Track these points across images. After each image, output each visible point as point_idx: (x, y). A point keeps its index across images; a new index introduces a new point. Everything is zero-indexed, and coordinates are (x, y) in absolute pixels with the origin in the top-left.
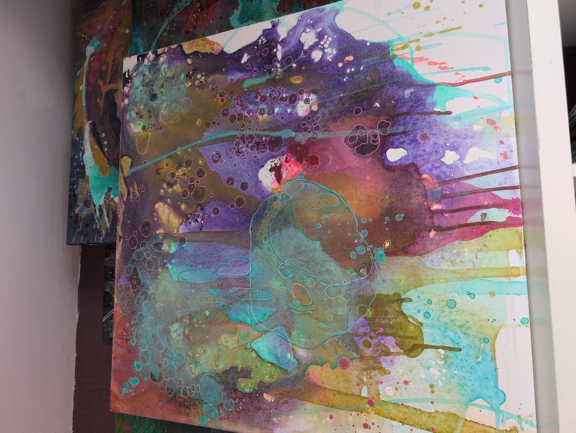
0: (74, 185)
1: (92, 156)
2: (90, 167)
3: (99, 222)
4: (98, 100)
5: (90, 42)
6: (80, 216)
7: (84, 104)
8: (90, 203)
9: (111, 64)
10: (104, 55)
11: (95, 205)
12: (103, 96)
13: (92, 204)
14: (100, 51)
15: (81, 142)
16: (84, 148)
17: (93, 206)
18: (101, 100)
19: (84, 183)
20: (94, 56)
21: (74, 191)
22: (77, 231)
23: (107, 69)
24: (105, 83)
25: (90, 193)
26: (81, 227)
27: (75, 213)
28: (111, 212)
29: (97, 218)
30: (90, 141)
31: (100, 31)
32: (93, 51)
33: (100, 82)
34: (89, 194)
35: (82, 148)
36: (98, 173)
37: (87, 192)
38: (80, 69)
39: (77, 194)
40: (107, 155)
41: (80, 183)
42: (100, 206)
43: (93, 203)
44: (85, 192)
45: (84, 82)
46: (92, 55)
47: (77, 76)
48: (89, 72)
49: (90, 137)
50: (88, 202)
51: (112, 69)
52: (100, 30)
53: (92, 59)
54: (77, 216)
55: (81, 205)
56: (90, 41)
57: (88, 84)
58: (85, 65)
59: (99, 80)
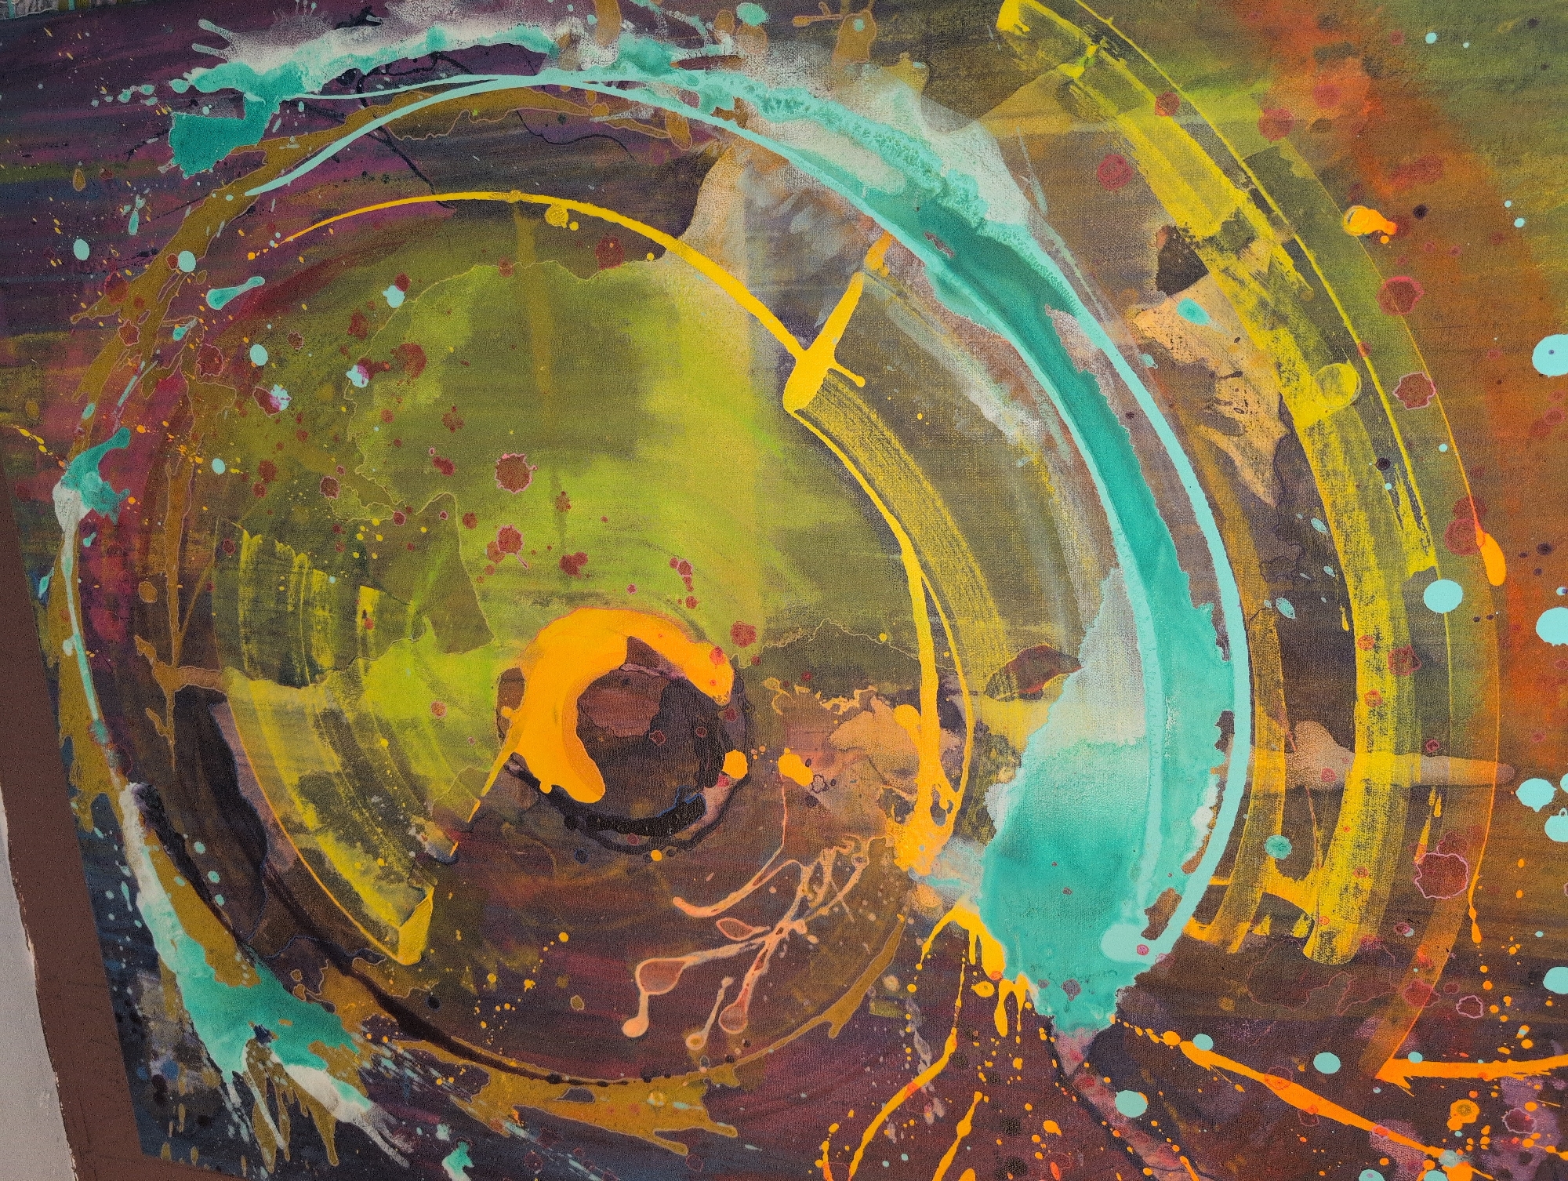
0: (123, 984)
1: (169, 908)
2: (173, 942)
3: (244, 1121)
4: (150, 713)
5: (63, 470)
6: (170, 1086)
7: (95, 715)
8: (199, 1059)
9: (173, 586)
10: (137, 543)
11: (218, 1071)
12: (170, 705)
13: (206, 1061)
14: (114, 519)
15: (116, 848)
16: (131, 871)
17: (212, 1070)
18: (163, 718)
19: (161, 989)
20: (94, 535)
21: (128, 1003)
22: (171, 1129)
23: (162, 604)
24: (164, 656)
25: (192, 1025)
26: (182, 1120)
27: (149, 1072)
28: (280, 1102)
29: (236, 1110)
30: (153, 855)
31: (100, 431)
32: (84, 511)
33: (145, 648)
34: (188, 1028)
35: (126, 872)
36: (205, 970)
37: (181, 1021)
38: (44, 571)
39: (144, 1017)
40: (227, 918)
41: (146, 985)
42: (235, 1074)
43: (209, 1059)
44: (172, 1018)
45: (76, 630)
46: (85, 527)
47: (40, 596)
48: (87, 595)
49: (147, 841)
50: (190, 1052)
51: (183, 610)
52: (96, 429)
53: (87, 542)
54: (159, 1082)
55: (167, 1054)
56: (61, 463)
57: (92, 641)
58: (63, 559)
59: (137, 637)
